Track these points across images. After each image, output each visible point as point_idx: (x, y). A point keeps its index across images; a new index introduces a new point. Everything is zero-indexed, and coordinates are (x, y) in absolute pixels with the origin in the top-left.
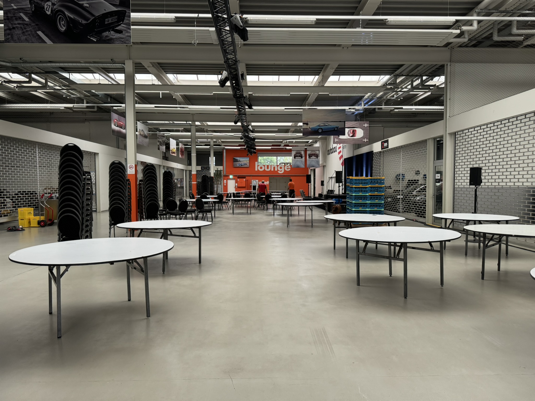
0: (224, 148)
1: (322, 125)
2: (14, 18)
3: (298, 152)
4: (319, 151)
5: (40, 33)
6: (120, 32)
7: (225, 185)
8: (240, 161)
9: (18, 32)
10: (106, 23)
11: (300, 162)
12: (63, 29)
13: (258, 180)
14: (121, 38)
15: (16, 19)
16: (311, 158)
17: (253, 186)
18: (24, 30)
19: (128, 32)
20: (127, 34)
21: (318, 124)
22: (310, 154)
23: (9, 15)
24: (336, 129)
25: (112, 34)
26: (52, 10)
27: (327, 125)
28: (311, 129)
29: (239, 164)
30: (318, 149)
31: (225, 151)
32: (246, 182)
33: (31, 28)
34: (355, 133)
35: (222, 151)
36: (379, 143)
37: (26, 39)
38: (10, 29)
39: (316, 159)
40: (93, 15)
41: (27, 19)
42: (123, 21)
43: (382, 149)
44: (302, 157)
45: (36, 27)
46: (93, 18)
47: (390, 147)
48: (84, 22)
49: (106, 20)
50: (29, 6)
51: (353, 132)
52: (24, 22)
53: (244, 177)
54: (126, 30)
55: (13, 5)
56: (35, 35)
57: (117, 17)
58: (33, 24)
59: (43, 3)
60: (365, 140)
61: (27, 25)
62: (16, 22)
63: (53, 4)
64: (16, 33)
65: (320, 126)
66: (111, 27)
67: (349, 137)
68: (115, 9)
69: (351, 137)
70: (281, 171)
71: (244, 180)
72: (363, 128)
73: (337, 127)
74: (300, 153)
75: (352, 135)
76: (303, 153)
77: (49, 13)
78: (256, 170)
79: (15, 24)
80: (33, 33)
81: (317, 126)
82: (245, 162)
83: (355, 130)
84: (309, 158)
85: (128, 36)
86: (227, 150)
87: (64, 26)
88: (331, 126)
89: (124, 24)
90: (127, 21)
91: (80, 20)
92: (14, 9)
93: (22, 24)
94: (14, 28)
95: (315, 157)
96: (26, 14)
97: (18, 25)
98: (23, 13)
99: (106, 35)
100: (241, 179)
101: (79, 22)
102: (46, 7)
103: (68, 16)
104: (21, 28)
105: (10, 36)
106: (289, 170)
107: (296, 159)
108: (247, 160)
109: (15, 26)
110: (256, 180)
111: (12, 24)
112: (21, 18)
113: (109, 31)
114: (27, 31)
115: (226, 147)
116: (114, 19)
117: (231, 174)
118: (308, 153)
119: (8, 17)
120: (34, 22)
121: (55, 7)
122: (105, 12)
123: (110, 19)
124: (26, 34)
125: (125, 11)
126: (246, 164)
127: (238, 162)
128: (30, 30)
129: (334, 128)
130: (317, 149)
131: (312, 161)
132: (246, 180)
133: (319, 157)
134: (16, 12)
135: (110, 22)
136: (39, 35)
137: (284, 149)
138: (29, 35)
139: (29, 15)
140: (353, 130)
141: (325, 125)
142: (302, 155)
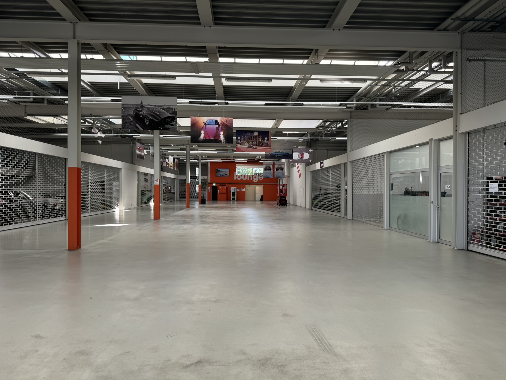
0: (209, 161)
1: (278, 152)
2: (126, 119)
3: (268, 165)
4: (284, 165)
5: (137, 125)
6: (172, 125)
7: (209, 191)
8: (222, 172)
9: (128, 125)
10: (167, 121)
11: (269, 174)
12: (147, 123)
13: (236, 188)
14: (173, 128)
15: (127, 119)
16: (278, 171)
17: (232, 192)
18: (131, 124)
19: (176, 125)
20: (176, 126)
21: (275, 151)
22: (277, 168)
23: (124, 117)
24: (287, 155)
25: (169, 126)
26: (143, 115)
27: (281, 152)
28: (271, 154)
29: (221, 174)
30: (284, 164)
31: (209, 163)
32: (226, 189)
33: (133, 123)
34: (303, 156)
35: (207, 163)
36: (319, 163)
37: (131, 128)
38: (124, 123)
39: (282, 172)
40: (161, 118)
41: (132, 119)
42: (174, 121)
43: (320, 167)
44: (271, 170)
45: (136, 122)
46: (161, 119)
47: (324, 167)
48: (157, 121)
49: (167, 120)
50: (133, 114)
51: (302, 155)
52: (130, 120)
53: (225, 185)
54: (175, 124)
55: (126, 113)
56: (135, 126)
57: (171, 119)
58: (135, 121)
59: (139, 112)
60: (310, 161)
61: (132, 121)
62: (127, 120)
63: (143, 113)
64: (127, 125)
65: (277, 152)
66: (169, 123)
67: (299, 159)
68: (170, 115)
69: (301, 158)
70: (256, 180)
71: (225, 187)
72: (309, 153)
73: (288, 154)
74: (269, 167)
75: (301, 157)
76: (271, 166)
77: (141, 116)
78: (235, 179)
79: (126, 121)
80: (134, 125)
81: (275, 152)
82: (226, 173)
83: (304, 154)
84: (276, 170)
85: (176, 127)
86: (211, 162)
87: (148, 122)
88: (284, 152)
89: (174, 122)
90: (176, 121)
91: (155, 120)
92: (126, 115)
93: (130, 121)
94: (126, 123)
95: (281, 170)
96: (131, 117)
97: (128, 122)
98: (130, 116)
99: (166, 126)
100: (222, 186)
101: (155, 121)
102: (140, 114)
103: (150, 118)
104: (129, 123)
105: (124, 126)
106: (262, 179)
107: (266, 172)
108: (227, 171)
109: (126, 122)
110: (235, 188)
111: (125, 121)
112: (129, 119)
113: (168, 125)
114: (132, 124)
115: (210, 161)
116: (170, 119)
117: (214, 182)
118: (276, 166)
119: (123, 118)
120: (135, 120)
121: (144, 114)
122: (166, 116)
123: (168, 119)
124: (131, 125)
125: (175, 116)
126: (227, 174)
127: (220, 172)
128: (133, 124)
129: (286, 154)
130: (282, 164)
131: (279, 173)
132: (226, 187)
133: (284, 170)
134: (127, 116)
135: (168, 121)
136: (137, 126)
137: (258, 162)
138: (133, 126)
139: (133, 117)
140: (302, 154)
141: (280, 152)
142: (271, 168)
